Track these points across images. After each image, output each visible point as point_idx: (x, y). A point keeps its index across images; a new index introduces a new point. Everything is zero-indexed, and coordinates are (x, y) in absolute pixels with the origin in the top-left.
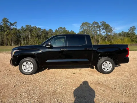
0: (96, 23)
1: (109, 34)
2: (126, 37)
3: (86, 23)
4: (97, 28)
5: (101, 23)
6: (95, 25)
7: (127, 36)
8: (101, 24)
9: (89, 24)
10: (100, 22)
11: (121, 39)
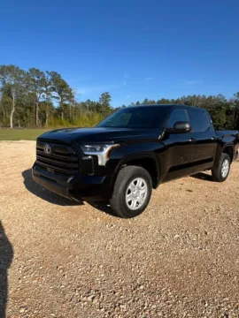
0: (37, 72)
1: (67, 102)
2: (95, 113)
3: (13, 67)
4: (41, 86)
5: (50, 74)
6: (36, 79)
7: (98, 111)
8: (50, 77)
9: (22, 72)
10: (47, 72)
11: (88, 116)
